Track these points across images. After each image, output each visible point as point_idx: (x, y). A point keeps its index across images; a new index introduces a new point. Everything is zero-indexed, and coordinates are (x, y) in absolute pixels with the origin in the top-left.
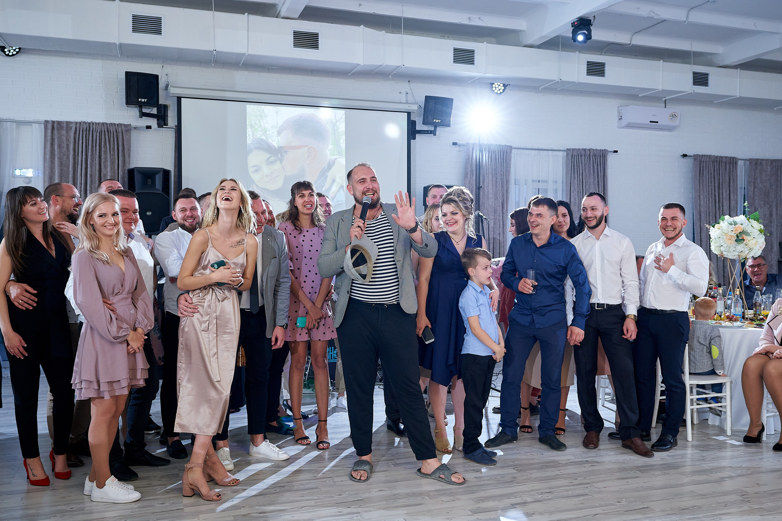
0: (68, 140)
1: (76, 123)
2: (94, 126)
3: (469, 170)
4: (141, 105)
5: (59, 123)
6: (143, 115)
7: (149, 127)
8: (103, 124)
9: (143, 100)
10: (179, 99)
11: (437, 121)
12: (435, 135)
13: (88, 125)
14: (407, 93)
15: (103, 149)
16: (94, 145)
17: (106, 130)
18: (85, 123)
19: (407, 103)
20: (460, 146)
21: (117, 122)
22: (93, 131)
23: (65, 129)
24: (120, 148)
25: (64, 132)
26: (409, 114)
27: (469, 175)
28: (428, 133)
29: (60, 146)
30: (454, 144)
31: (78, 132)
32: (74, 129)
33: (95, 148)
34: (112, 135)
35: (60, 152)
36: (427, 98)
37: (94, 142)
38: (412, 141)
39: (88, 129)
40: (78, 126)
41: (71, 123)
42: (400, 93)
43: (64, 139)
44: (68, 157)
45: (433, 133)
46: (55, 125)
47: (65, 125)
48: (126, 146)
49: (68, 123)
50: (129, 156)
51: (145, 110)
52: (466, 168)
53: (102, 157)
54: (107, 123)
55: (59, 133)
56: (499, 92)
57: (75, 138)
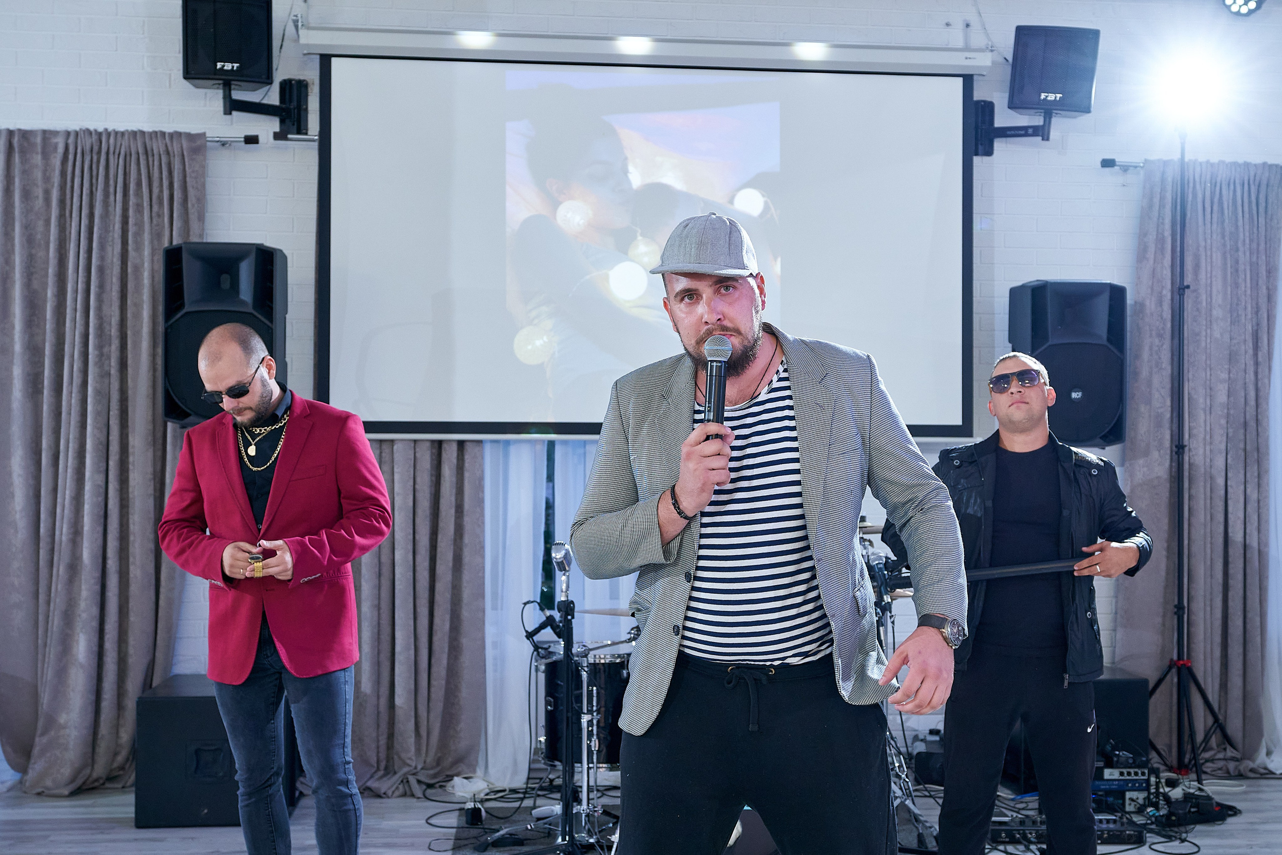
0: (47, 179)
1: (68, 133)
2: (112, 140)
3: (1151, 238)
4: (227, 82)
5: (25, 135)
6: (233, 106)
7: (252, 140)
8: (134, 134)
9: (228, 66)
10: (325, 61)
11: (1051, 97)
12: (1046, 138)
13: (94, 137)
14: (968, 25)
15: (132, 200)
16: (112, 190)
17: (141, 151)
18: (88, 132)
19: (967, 48)
20: (1125, 169)
21: (168, 128)
22: (108, 153)
23: (39, 149)
24: (177, 195)
25: (38, 159)
26: (968, 81)
27: (1151, 255)
28: (1026, 135)
29: (27, 195)
30: (1108, 163)
31: (71, 157)
32: (61, 149)
33: (112, 198)
34: (156, 163)
35: (28, 211)
36: (1022, 33)
37: (112, 182)
38: (977, 160)
39: (96, 148)
40: (71, 140)
41: (55, 133)
42: (948, 25)
43: (38, 175)
44: (48, 222)
45: (1041, 132)
46: (15, 141)
47: (39, 140)
48: (192, 193)
49: (47, 135)
50: (201, 218)
51: (238, 95)
52: (1142, 235)
53: (131, 221)
54: (143, 133)
55: (24, 161)
56: (1244, 10)
57: (63, 173)
